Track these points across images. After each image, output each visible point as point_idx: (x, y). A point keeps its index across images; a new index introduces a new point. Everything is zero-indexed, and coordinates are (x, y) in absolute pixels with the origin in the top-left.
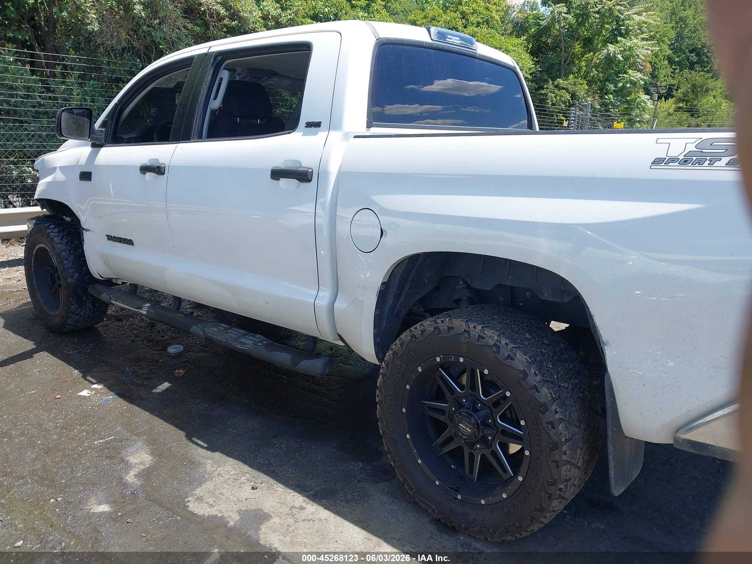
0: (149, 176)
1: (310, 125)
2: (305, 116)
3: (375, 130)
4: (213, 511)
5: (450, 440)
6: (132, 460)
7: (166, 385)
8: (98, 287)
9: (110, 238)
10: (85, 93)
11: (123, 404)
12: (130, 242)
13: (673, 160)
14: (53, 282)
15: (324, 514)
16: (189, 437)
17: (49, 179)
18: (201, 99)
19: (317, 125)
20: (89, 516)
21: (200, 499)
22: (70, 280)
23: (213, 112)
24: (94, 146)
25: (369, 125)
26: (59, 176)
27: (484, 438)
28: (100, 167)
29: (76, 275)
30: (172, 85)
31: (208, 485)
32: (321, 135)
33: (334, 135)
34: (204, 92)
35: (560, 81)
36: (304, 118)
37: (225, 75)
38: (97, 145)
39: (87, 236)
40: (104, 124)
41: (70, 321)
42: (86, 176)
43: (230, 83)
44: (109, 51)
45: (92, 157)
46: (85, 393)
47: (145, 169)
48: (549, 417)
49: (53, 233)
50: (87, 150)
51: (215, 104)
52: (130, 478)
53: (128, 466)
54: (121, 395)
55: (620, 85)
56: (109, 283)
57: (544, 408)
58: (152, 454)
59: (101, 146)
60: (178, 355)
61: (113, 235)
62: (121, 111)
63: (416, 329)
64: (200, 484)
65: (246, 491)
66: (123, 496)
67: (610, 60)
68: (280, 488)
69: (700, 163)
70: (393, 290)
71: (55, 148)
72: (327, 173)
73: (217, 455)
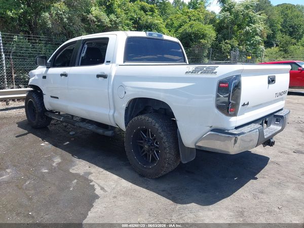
0: (63, 77)
1: (107, 62)
2: (106, 59)
3: (126, 63)
4: (77, 172)
5: (144, 151)
6: (55, 161)
7: (68, 142)
8: (48, 113)
9: (51, 97)
10: (47, 49)
11: (53, 147)
12: (57, 98)
13: (190, 72)
14: (34, 112)
15: (108, 173)
16: (73, 156)
17: (33, 78)
18: (79, 54)
19: (109, 62)
20: (42, 173)
21: (73, 169)
22: (39, 111)
23: (82, 57)
24: (47, 68)
25: (124, 62)
26: (36, 77)
27: (151, 149)
28: (48, 74)
29: (41, 109)
30: (72, 48)
31: (77, 166)
32: (110, 65)
33: (113, 64)
34: (79, 51)
35: (227, 41)
36: (106, 60)
37: (86, 46)
38: (48, 68)
39: (44, 96)
40: (50, 61)
41: (39, 124)
42: (44, 77)
43: (88, 48)
44: (55, 35)
45: (47, 71)
46: (43, 144)
47: (62, 75)
48: (163, 140)
49: (34, 95)
50: (45, 69)
51: (83, 55)
52: (54, 164)
53: (54, 162)
54: (53, 145)
55: (252, 42)
56: (51, 112)
57: (162, 138)
58: (61, 159)
59: (49, 68)
60: (73, 135)
61: (52, 96)
62: (56, 57)
63: (133, 119)
64: (74, 166)
65: (87, 168)
66: (52, 168)
67: (247, 33)
68: (97, 167)
69: (195, 73)
70: (130, 109)
71: (35, 68)
72: (111, 76)
73: (80, 160)
